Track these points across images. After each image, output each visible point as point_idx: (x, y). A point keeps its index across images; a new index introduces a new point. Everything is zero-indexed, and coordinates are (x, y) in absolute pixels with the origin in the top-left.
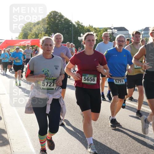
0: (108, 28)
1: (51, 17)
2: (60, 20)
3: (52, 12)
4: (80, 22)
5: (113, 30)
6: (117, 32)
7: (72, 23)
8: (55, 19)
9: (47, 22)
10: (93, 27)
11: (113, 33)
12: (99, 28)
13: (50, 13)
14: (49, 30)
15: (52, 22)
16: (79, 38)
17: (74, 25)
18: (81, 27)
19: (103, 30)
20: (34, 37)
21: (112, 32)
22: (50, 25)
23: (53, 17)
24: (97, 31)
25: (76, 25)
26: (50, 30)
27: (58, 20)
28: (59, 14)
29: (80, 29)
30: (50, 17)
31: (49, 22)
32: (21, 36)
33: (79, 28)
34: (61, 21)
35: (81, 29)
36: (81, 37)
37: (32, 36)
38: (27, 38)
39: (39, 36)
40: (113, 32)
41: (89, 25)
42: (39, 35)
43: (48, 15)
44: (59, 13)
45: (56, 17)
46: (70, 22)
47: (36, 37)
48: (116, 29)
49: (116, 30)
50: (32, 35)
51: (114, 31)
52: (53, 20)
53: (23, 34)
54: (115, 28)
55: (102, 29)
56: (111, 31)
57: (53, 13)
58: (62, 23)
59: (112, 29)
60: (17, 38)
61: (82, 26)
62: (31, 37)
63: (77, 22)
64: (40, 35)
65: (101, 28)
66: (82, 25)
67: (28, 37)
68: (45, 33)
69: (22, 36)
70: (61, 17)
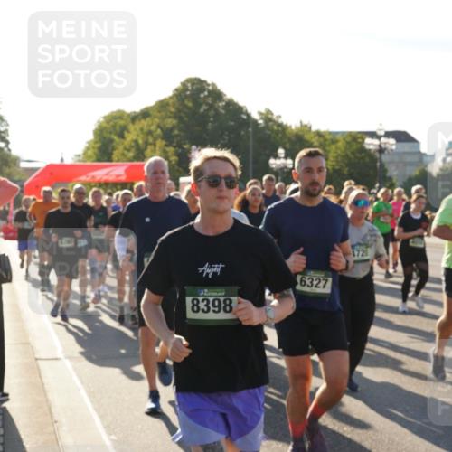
0: (359, 133)
1: (186, 96)
2: (211, 106)
3: (189, 80)
4: (273, 112)
5: (383, 140)
6: (394, 147)
7: (249, 115)
8: (197, 103)
9: (173, 110)
10: (314, 129)
11: (381, 150)
12: (330, 133)
13: (184, 84)
14: (177, 136)
15: (186, 110)
16: (272, 161)
17: (255, 122)
18: (275, 128)
19: (344, 139)
20: (131, 154)
21: (380, 146)
22: (180, 119)
23: (192, 95)
24: (326, 140)
25: (261, 122)
26: (182, 134)
27: (207, 104)
28: (210, 88)
29: (273, 135)
30: (180, 94)
31: (179, 111)
32: (90, 153)
33: (273, 131)
34: (216, 110)
35: (277, 134)
36: (280, 158)
37: (126, 152)
38: (110, 160)
39: (148, 152)
40: (383, 146)
41: (301, 122)
42: (146, 149)
43: (176, 90)
44: (209, 85)
45: (202, 95)
46: (242, 113)
47: (138, 154)
48: (393, 137)
49: (392, 141)
50: (125, 149)
51: (385, 143)
52: (190, 104)
53: (98, 145)
54: (388, 134)
55: (338, 137)
56: (376, 142)
57: (193, 85)
58: (217, 114)
59: (379, 137)
60: (79, 156)
61: (280, 125)
62: (123, 154)
63: (263, 111)
64: (150, 148)
65: (337, 133)
66: (280, 121)
67: (112, 154)
68: (166, 145)
69: (96, 151)
70: (217, 95)
